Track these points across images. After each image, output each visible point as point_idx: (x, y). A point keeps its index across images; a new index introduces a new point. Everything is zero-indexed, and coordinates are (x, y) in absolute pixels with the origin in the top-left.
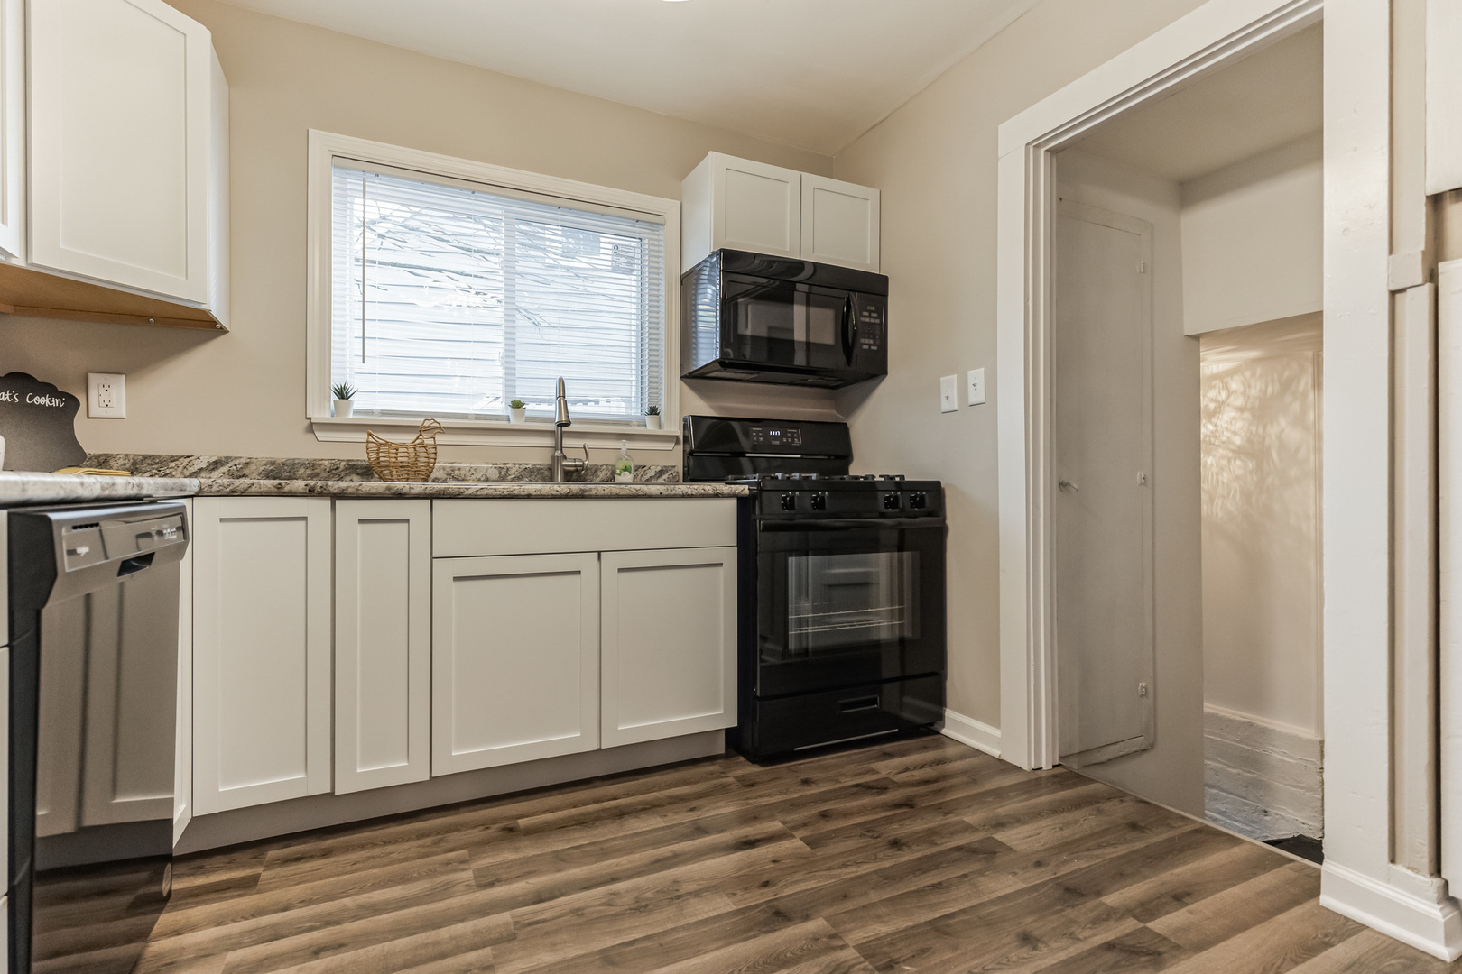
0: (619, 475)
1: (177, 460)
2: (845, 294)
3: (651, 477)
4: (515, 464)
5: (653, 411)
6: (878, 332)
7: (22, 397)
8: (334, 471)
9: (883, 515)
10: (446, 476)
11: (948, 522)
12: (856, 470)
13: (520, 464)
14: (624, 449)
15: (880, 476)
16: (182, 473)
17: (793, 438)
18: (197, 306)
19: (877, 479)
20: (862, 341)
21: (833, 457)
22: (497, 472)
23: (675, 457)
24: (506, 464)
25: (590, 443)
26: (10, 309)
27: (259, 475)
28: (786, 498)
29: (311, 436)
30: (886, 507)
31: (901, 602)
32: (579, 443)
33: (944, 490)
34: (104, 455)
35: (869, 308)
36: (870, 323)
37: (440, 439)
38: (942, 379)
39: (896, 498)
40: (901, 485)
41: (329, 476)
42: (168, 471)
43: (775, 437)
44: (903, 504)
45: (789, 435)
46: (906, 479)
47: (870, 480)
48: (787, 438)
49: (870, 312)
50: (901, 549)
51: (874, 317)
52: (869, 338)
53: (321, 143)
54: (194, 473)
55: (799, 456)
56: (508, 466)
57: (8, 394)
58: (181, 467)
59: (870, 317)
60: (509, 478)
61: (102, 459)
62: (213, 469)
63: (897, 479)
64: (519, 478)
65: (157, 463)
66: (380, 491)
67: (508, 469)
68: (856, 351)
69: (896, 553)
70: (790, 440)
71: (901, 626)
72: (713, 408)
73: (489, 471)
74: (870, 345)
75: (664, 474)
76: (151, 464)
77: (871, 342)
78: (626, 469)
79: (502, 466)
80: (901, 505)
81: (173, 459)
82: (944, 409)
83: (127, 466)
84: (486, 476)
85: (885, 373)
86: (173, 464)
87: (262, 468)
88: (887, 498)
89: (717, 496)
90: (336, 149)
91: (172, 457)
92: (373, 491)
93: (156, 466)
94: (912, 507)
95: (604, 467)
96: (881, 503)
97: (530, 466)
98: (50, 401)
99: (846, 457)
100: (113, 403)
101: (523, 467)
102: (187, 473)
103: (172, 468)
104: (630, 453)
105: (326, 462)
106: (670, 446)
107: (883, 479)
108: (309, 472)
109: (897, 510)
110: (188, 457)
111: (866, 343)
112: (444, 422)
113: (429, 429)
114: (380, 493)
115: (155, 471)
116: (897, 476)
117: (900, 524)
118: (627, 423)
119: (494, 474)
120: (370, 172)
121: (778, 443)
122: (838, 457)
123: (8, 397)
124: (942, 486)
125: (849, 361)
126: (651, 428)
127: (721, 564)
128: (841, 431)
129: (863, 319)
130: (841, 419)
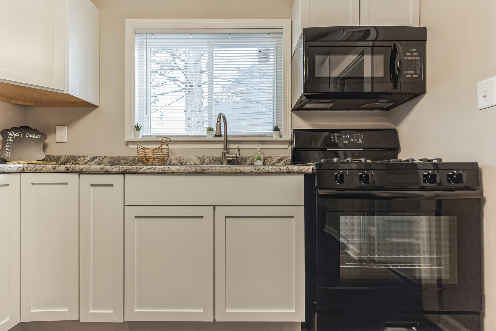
0: (256, 161)
1: (81, 157)
2: (392, 43)
3: (275, 162)
4: (208, 157)
5: (277, 129)
6: (418, 66)
7: (24, 135)
8: (134, 161)
9: (423, 189)
10: (177, 163)
11: (485, 194)
12: (402, 156)
13: (210, 157)
14: (258, 148)
15: (419, 160)
16: (82, 162)
17: (358, 139)
18: (62, 92)
19: (418, 161)
20: (405, 72)
21: (387, 150)
22: (200, 161)
23: (287, 152)
24: (204, 157)
25: (241, 146)
26: (33, 104)
27: (107, 163)
28: (337, 175)
29: (127, 147)
30: (424, 182)
31: (439, 252)
32: (235, 146)
33: (481, 170)
34: (59, 156)
35: (411, 50)
36: (412, 60)
37: (171, 146)
38: (478, 84)
39: (434, 176)
40: (438, 165)
41: (132, 163)
42: (78, 162)
43: (346, 139)
44: (440, 180)
45: (355, 137)
46: (443, 162)
47: (410, 162)
48: (354, 139)
49: (412, 52)
50: (438, 214)
51: (416, 56)
52: (411, 70)
53: (130, 24)
54: (86, 162)
55: (363, 149)
56: (205, 158)
57: (19, 134)
58: (82, 160)
59: (412, 56)
60: (205, 163)
61: (58, 158)
62: (92, 161)
63: (435, 161)
64: (209, 163)
65: (74, 159)
66: (98, 170)
67: (204, 159)
68: (401, 79)
69: (434, 217)
70: (356, 140)
71: (439, 271)
72: (310, 125)
73: (196, 160)
74: (412, 74)
75: (282, 161)
76: (73, 159)
77: (413, 72)
78: (259, 158)
79: (202, 158)
80: (438, 181)
81: (80, 157)
82: (480, 107)
83: (65, 160)
84: (195, 162)
85: (424, 92)
86: (79, 159)
87: (108, 160)
88: (424, 176)
89: (289, 173)
90: (136, 26)
91: (80, 156)
92: (95, 170)
93: (74, 160)
94: (449, 181)
95: (250, 158)
96: (422, 179)
97: (215, 158)
98: (35, 136)
99: (396, 149)
100: (63, 137)
101: (211, 158)
102: (84, 163)
103: (79, 160)
104: (262, 150)
105: (131, 157)
106: (286, 146)
107: (422, 162)
108: (125, 162)
109: (435, 185)
110: (84, 156)
111: (408, 73)
112: (173, 139)
113: (165, 142)
114: (98, 171)
115: (74, 162)
116: (435, 159)
117: (438, 195)
118: (265, 136)
119: (198, 161)
120: (149, 34)
121: (347, 142)
122: (390, 149)
123: (19, 135)
124: (479, 166)
125: (395, 87)
126: (276, 137)
127: (293, 217)
128: (393, 134)
129: (406, 58)
130: (392, 126)
